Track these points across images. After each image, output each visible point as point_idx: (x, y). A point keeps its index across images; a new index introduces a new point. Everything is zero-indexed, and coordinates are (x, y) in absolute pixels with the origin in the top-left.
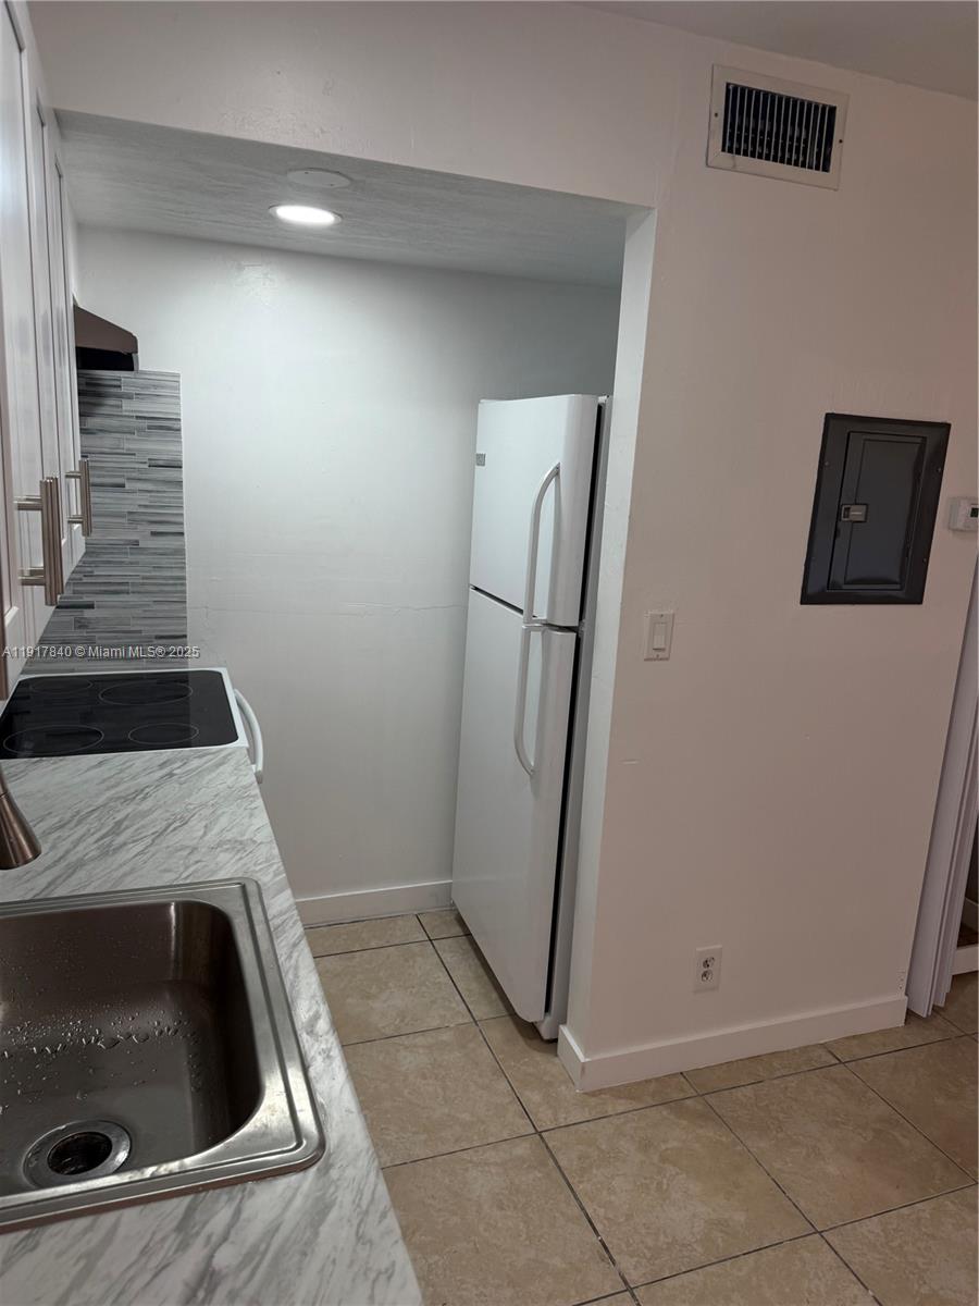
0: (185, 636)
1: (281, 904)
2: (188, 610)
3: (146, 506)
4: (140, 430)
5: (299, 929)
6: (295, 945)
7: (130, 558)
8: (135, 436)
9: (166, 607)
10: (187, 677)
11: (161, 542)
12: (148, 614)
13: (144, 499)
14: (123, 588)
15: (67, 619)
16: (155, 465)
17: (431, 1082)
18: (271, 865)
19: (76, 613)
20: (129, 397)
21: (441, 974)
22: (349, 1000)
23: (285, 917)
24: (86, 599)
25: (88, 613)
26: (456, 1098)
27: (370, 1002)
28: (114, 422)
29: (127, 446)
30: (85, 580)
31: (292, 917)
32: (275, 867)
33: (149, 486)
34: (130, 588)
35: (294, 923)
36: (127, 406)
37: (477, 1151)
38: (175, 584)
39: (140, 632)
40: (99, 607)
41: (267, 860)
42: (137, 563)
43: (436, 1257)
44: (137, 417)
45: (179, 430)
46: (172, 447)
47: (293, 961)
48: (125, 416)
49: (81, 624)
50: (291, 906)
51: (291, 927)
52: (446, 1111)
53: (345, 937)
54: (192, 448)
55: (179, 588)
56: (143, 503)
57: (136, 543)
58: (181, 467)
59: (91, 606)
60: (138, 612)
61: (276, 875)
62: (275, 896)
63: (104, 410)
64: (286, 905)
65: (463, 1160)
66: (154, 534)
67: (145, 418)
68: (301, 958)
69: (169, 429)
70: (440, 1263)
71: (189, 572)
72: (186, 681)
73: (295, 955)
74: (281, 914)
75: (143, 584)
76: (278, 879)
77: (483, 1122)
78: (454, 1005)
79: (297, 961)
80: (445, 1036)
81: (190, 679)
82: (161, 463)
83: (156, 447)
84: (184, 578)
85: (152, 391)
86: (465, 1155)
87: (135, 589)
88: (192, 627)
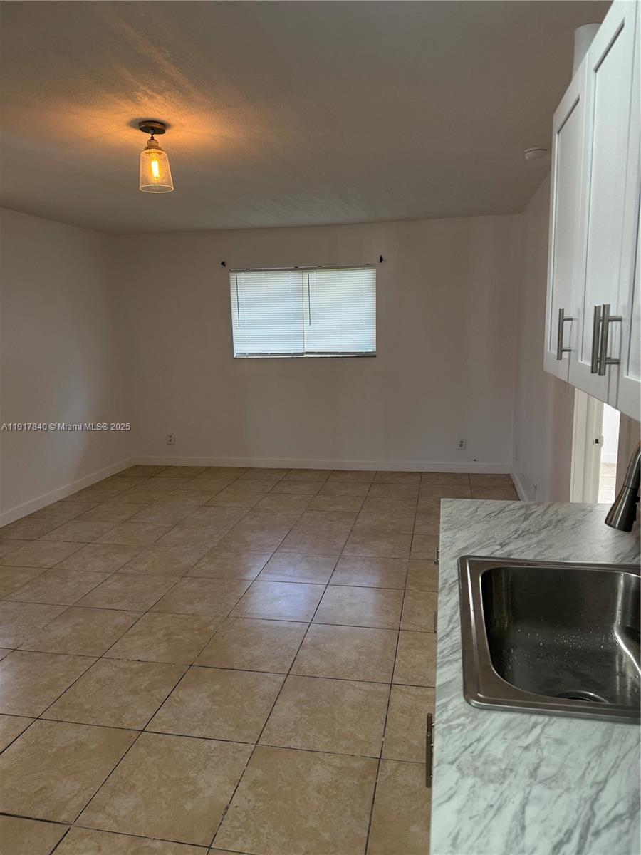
1: (450, 673)
5: (440, 647)
6: (447, 635)
18: (448, 721)
23: (447, 659)
31: (443, 657)
32: (445, 716)
35: (442, 652)
41: (451, 728)
47: (451, 626)
50: (442, 667)
51: (446, 648)
61: (445, 705)
62: (450, 682)
64: (445, 669)
68: (445, 627)
73: (449, 629)
74: (450, 662)
76: (444, 700)
79: (449, 625)
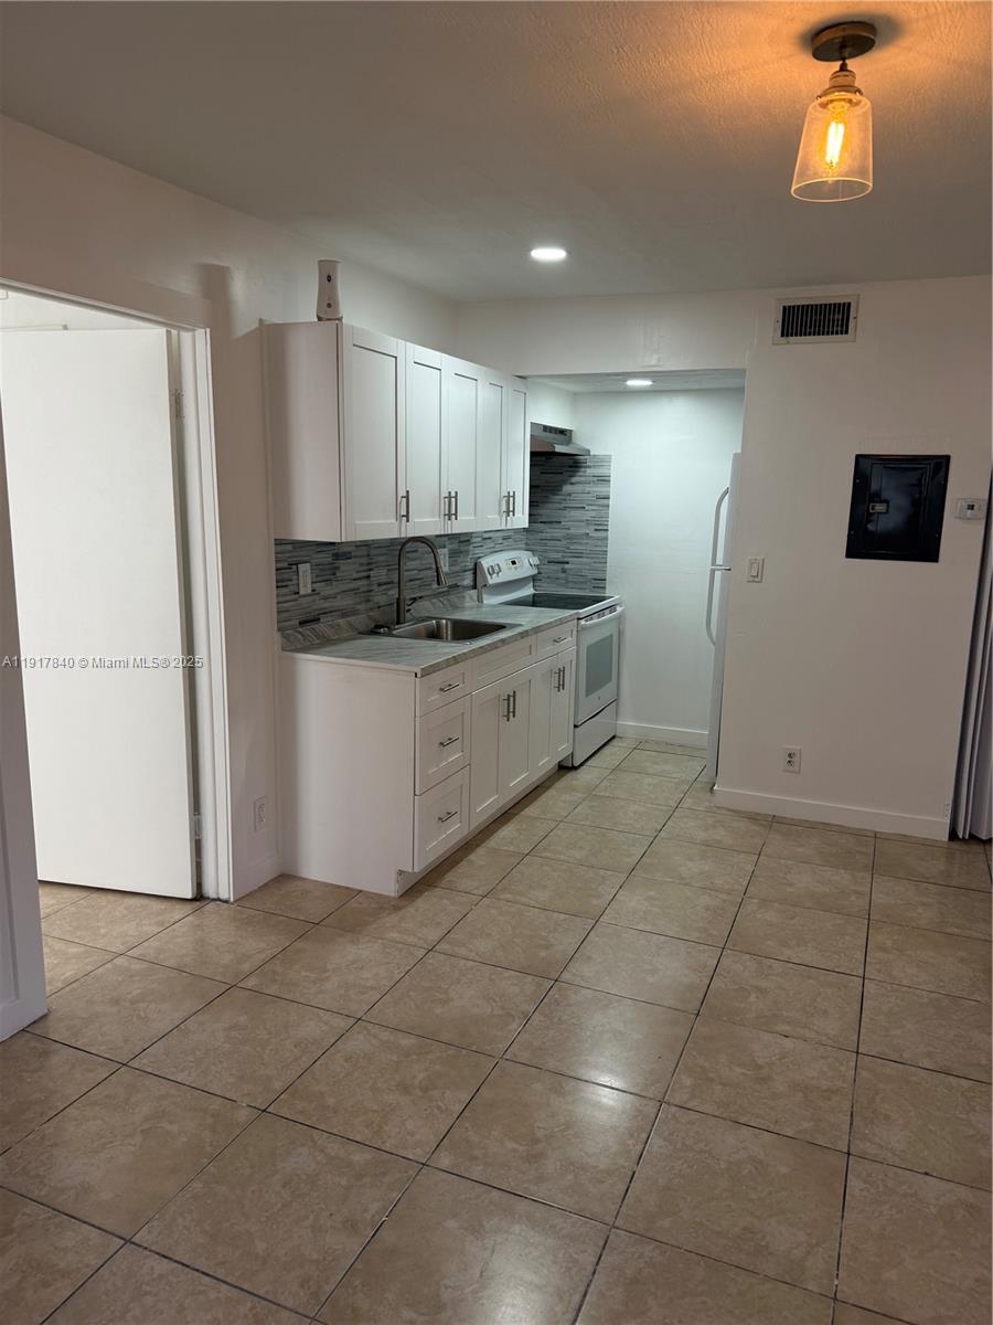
0: (605, 580)
2: (607, 567)
3: (593, 517)
4: (593, 482)
7: (585, 541)
8: (592, 485)
9: (598, 565)
11: (599, 534)
12: (591, 568)
13: (594, 514)
14: (582, 555)
15: (558, 568)
16: (599, 498)
19: (562, 566)
20: (589, 467)
24: (566, 560)
25: (567, 566)
28: (583, 479)
30: (567, 551)
33: (596, 508)
34: (584, 555)
36: (588, 471)
38: (603, 554)
39: (587, 576)
40: (572, 563)
42: (588, 543)
44: (592, 476)
45: (609, 481)
46: (606, 489)
48: (588, 476)
49: (564, 571)
54: (614, 489)
55: (605, 556)
57: (588, 534)
58: (609, 498)
59: (568, 563)
60: (587, 567)
63: (579, 474)
66: (596, 530)
67: (595, 476)
69: (605, 481)
71: (609, 549)
75: (590, 554)
82: (602, 497)
83: (600, 489)
85: (599, 463)
87: (586, 556)
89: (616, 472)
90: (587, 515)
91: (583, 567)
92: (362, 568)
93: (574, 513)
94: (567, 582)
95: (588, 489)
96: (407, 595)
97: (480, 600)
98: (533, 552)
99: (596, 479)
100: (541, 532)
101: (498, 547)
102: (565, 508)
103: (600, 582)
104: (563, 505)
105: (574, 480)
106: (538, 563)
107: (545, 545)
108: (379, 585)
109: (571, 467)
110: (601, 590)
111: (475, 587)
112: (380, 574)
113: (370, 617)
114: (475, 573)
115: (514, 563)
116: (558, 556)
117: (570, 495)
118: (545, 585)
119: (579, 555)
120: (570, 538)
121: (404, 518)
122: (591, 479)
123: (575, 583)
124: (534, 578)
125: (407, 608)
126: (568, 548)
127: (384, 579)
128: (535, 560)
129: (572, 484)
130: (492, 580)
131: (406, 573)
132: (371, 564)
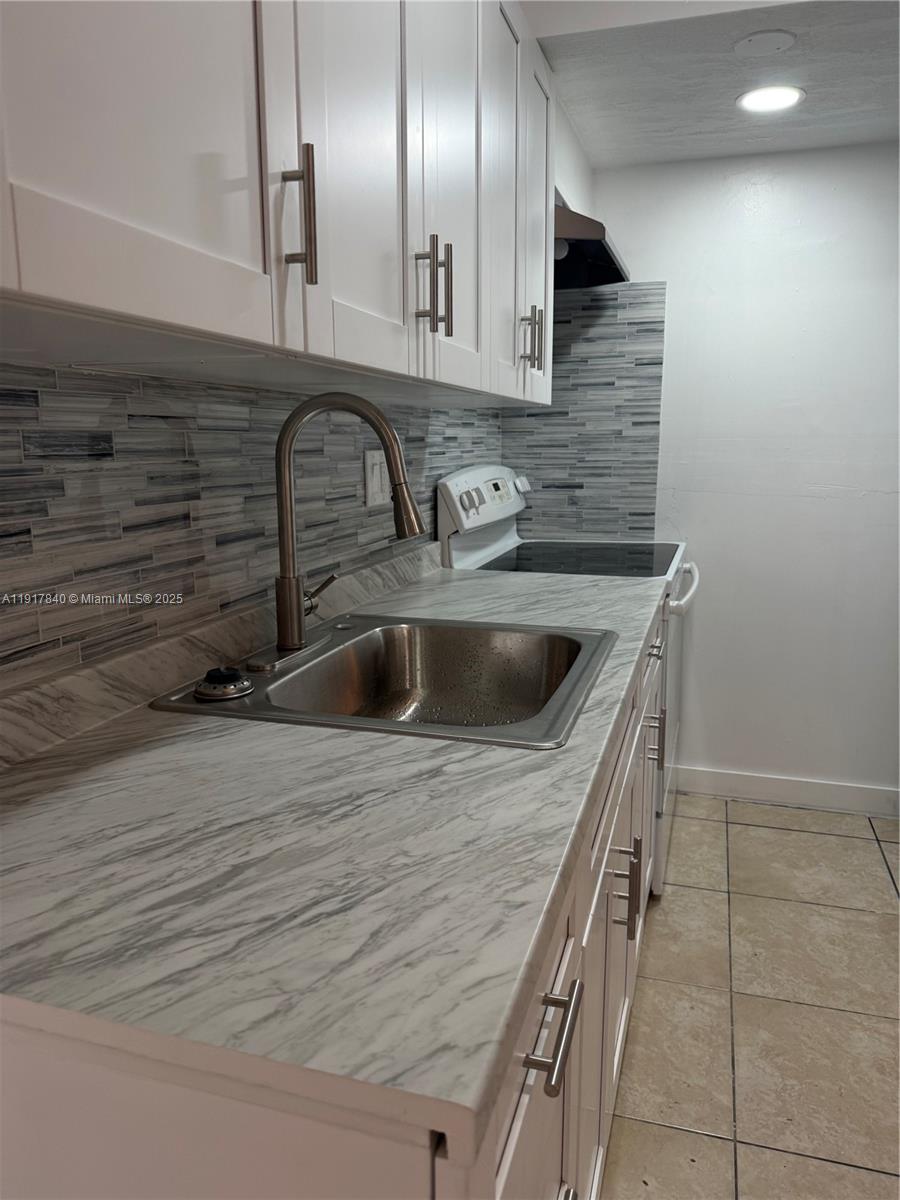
0: (653, 514)
2: (658, 491)
3: (629, 400)
4: (631, 334)
7: (614, 445)
8: (626, 341)
9: (639, 488)
10: (653, 550)
11: (641, 431)
12: (626, 494)
13: (629, 394)
14: (606, 471)
15: (562, 497)
16: (640, 364)
17: (837, 948)
19: (569, 492)
20: (624, 307)
21: (880, 869)
22: (775, 865)
24: (578, 480)
25: (578, 492)
26: (861, 969)
27: (795, 872)
28: (610, 330)
29: (618, 349)
30: (579, 465)
33: (634, 383)
34: (612, 471)
36: (622, 315)
37: (870, 1019)
38: (648, 468)
39: (617, 509)
40: (587, 487)
42: (620, 450)
43: (795, 1082)
44: (629, 324)
45: (662, 331)
46: (655, 347)
48: (620, 324)
49: (573, 502)
52: (847, 975)
53: (786, 817)
54: (672, 346)
55: (652, 471)
56: (627, 397)
57: (620, 432)
58: (661, 364)
59: (581, 487)
60: (618, 492)
63: (603, 321)
65: (852, 1020)
66: (635, 424)
67: (634, 323)
69: (654, 331)
70: (797, 1088)
71: (662, 458)
72: (652, 554)
75: (623, 468)
77: (886, 998)
78: (887, 897)
80: (868, 919)
81: (655, 552)
82: (645, 361)
83: (644, 348)
84: (656, 462)
85: (643, 300)
86: (856, 1017)
87: (617, 472)
88: (660, 507)
89: (674, 314)
90: (622, 396)
91: (607, 492)
92: (157, 491)
93: (591, 394)
94: (581, 520)
95: (619, 349)
96: (302, 566)
97: (447, 562)
98: (517, 469)
99: (636, 328)
100: (531, 433)
101: (467, 458)
102: (575, 387)
103: (645, 518)
104: (572, 381)
105: (593, 332)
106: (528, 488)
107: (538, 456)
108: (222, 541)
109: (584, 309)
110: (646, 534)
111: (435, 537)
112: (225, 510)
113: (192, 643)
114: (435, 508)
115: (496, 487)
116: (562, 475)
117: (584, 361)
118: (536, 527)
119: (598, 472)
120: (585, 441)
121: (297, 270)
122: (627, 329)
123: (596, 521)
124: (519, 518)
125: (307, 604)
126: (582, 460)
127: (235, 523)
128: (523, 483)
129: (589, 340)
130: (470, 521)
131: (297, 508)
132: (195, 477)
